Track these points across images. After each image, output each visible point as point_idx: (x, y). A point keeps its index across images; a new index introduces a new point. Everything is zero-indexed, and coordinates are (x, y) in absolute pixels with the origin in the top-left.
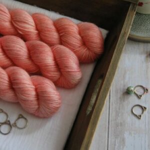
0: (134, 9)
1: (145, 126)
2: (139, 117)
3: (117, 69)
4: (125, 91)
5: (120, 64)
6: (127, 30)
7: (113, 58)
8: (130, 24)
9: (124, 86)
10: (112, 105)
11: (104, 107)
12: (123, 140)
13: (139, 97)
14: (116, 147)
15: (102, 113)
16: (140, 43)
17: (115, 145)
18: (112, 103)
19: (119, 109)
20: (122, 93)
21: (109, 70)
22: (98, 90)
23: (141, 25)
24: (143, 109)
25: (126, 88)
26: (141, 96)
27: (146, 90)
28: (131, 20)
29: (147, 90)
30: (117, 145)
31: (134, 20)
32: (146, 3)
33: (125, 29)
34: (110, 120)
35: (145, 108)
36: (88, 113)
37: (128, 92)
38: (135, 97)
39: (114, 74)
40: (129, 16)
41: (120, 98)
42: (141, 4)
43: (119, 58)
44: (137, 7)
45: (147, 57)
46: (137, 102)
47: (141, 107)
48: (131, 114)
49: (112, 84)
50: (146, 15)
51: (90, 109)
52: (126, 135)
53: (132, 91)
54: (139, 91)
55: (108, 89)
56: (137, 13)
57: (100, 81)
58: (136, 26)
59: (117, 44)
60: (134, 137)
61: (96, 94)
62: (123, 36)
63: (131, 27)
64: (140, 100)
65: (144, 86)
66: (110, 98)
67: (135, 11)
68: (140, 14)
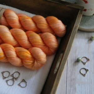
0: (81, 13)
1: (88, 80)
2: (84, 75)
3: (72, 48)
4: (76, 60)
5: (73, 45)
6: (77, 25)
7: (69, 41)
8: (79, 22)
9: (76, 57)
10: (69, 68)
11: (64, 69)
12: (75, 89)
13: (84, 64)
14: (71, 92)
15: (63, 73)
16: (85, 33)
17: (70, 91)
18: (69, 67)
19: (73, 70)
20: (74, 61)
21: (67, 48)
22: (60, 60)
23: (85, 22)
24: (87, 70)
25: (77, 58)
26: (85, 63)
27: (88, 60)
28: (80, 19)
29: (89, 60)
30: (71, 91)
31: (81, 19)
32: (88, 10)
33: (76, 25)
34: (68, 77)
35: (88, 70)
36: (55, 73)
37: (78, 61)
38: (82, 64)
39: (70, 50)
40: (78, 17)
41: (73, 64)
42: (85, 10)
43: (73, 41)
44: (83, 12)
45: (89, 40)
46: (83, 66)
47: (85, 69)
48: (79, 74)
49: (69, 56)
50: (88, 16)
51: (56, 70)
52: (77, 85)
53: (80, 60)
54: (84, 60)
55: (66, 59)
56: (83, 15)
57: (61, 55)
58: (82, 23)
59: (72, 33)
60: (81, 87)
61: (60, 62)
62: (75, 28)
63: (79, 23)
64: (85, 66)
65: (87, 57)
66: (67, 64)
67: (82, 14)
68: (85, 16)
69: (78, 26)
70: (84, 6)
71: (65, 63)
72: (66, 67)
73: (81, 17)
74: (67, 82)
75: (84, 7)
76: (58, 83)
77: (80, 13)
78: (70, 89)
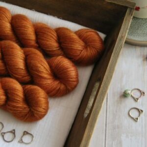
0: (131, 13)
1: (142, 128)
2: (136, 120)
3: (114, 73)
4: (122, 94)
5: (117, 68)
8: (127, 29)
9: (122, 89)
10: (109, 107)
11: (102, 110)
12: (120, 143)
13: (136, 100)
15: (99, 115)
16: (137, 47)
19: (116, 112)
20: (119, 96)
21: (106, 73)
22: (95, 93)
23: (138, 29)
24: (140, 111)
25: (123, 91)
26: (138, 99)
27: (142, 93)
28: (128, 24)
29: (144, 93)
31: (131, 24)
32: (143, 8)
34: (107, 123)
35: (142, 111)
36: (86, 115)
37: (125, 95)
38: (132, 100)
39: (111, 77)
40: (126, 20)
41: (117, 101)
42: (138, 9)
43: (116, 62)
44: (134, 12)
45: (144, 60)
47: (138, 110)
48: (128, 117)
49: (109, 87)
50: (142, 19)
51: (87, 111)
52: (123, 137)
53: (129, 94)
54: (136, 94)
55: (106, 92)
56: (134, 17)
57: (97, 84)
58: (133, 30)
59: (115, 48)
60: (131, 139)
61: (94, 97)
62: (120, 40)
63: (128, 31)
64: (137, 103)
65: (141, 89)
66: (107, 101)
67: (132, 15)
68: (137, 18)
69: (125, 35)
70: (135, 2)
71: (103, 100)
72: (105, 107)
73: (131, 20)
74: (107, 131)
75: (135, 4)
76: (92, 133)
77: (129, 14)
78: (112, 143)
